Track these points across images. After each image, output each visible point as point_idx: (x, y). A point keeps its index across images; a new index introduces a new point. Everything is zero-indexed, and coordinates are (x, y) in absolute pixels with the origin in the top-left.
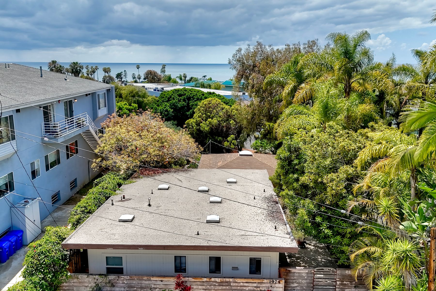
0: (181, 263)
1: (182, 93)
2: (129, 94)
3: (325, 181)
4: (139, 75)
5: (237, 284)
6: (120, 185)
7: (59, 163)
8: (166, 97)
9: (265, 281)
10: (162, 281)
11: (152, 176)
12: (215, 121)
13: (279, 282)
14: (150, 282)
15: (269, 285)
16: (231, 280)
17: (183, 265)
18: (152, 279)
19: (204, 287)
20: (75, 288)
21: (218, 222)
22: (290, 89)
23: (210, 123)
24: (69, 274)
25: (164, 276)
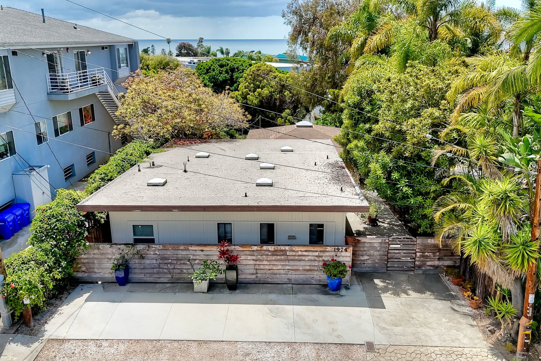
0: (225, 232)
1: (224, 63)
2: (158, 65)
3: (404, 128)
4: (170, 51)
5: (294, 253)
6: (148, 153)
7: (71, 129)
8: (204, 68)
9: (329, 249)
10: (202, 251)
11: (188, 145)
12: (266, 92)
13: (346, 250)
14: (188, 252)
15: (333, 254)
16: (287, 248)
17: (228, 235)
18: (190, 248)
19: (254, 258)
20: (96, 262)
21: (271, 185)
22: (360, 43)
23: (259, 94)
24: (88, 244)
25: (205, 245)
